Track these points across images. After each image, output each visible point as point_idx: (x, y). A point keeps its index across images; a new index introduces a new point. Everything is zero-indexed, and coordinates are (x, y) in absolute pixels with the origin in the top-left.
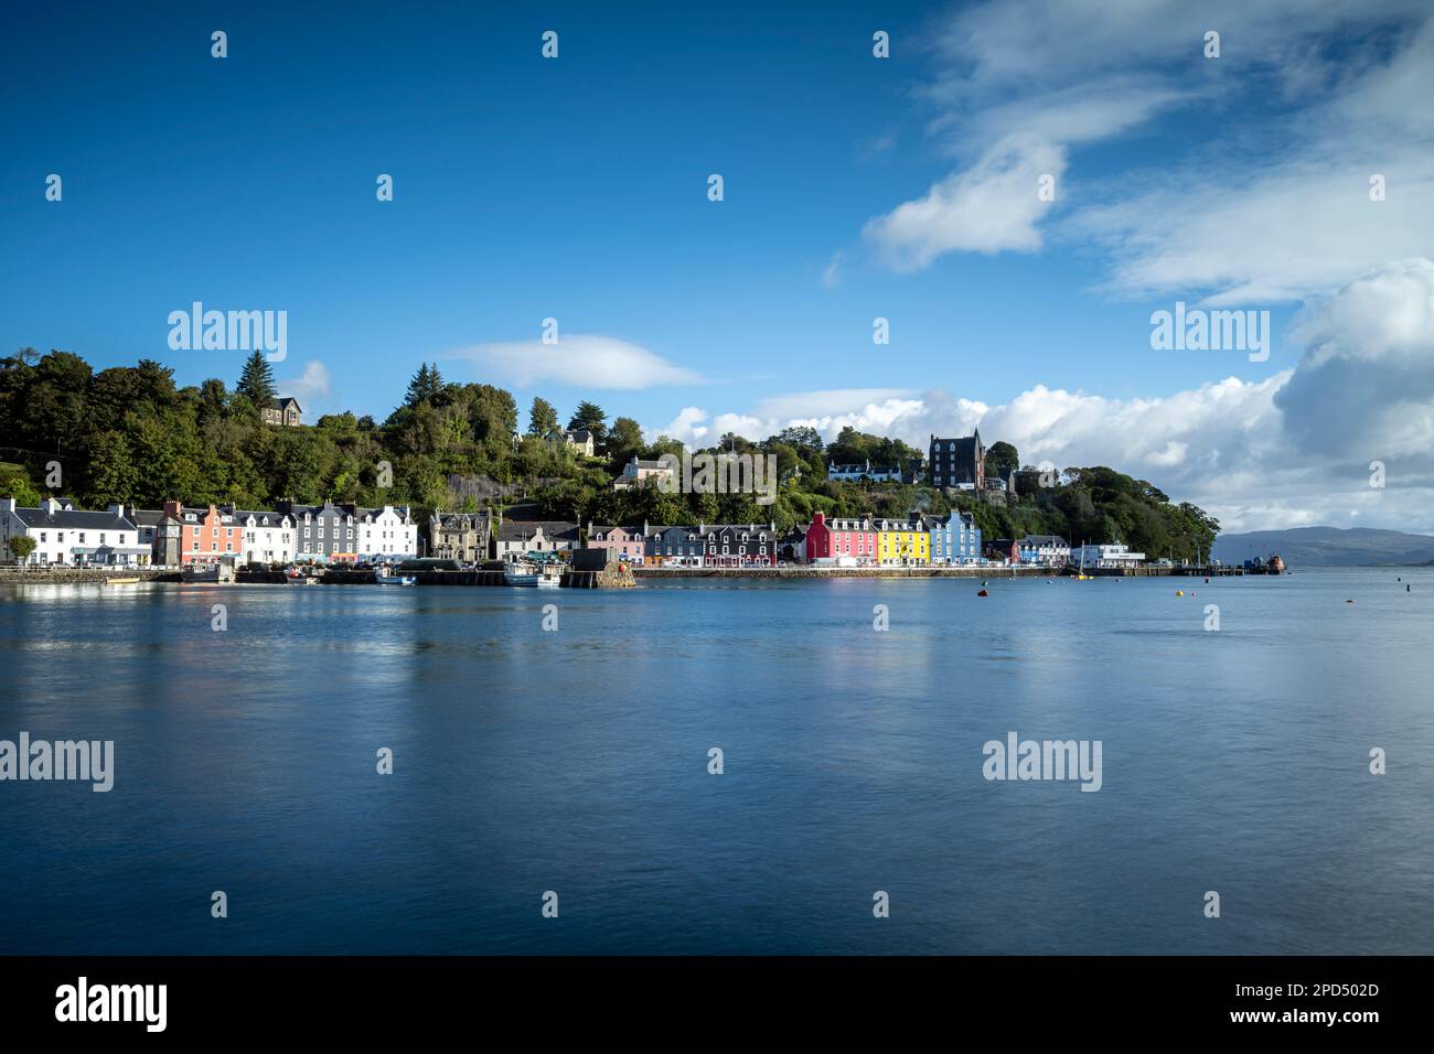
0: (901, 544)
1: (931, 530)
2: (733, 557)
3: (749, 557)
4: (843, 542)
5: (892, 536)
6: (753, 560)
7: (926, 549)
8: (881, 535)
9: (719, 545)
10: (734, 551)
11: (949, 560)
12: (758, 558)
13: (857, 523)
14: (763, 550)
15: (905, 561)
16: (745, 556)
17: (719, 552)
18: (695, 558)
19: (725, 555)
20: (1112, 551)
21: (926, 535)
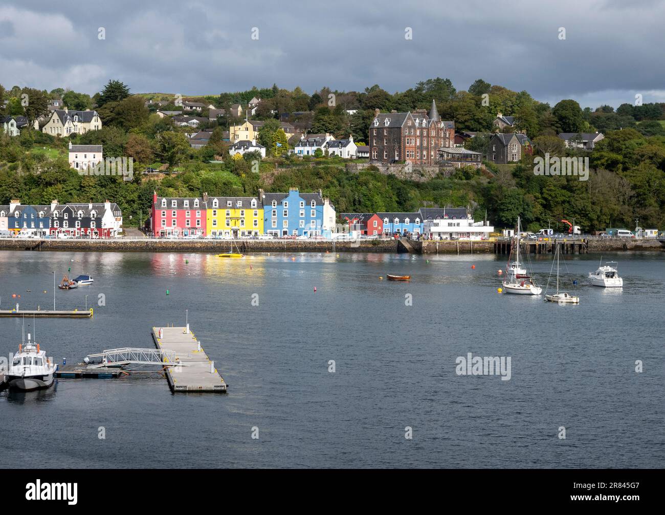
0: (231, 218)
1: (265, 207)
2: (71, 229)
3: (82, 230)
4: (169, 218)
5: (222, 213)
6: (86, 232)
7: (261, 223)
8: (209, 212)
9: (61, 220)
10: (72, 225)
11: (285, 233)
12: (89, 231)
13: (186, 202)
14: (93, 225)
15: (235, 232)
16: (79, 229)
17: (61, 226)
18: (44, 230)
19: (65, 227)
20: (450, 225)
21: (261, 212)
